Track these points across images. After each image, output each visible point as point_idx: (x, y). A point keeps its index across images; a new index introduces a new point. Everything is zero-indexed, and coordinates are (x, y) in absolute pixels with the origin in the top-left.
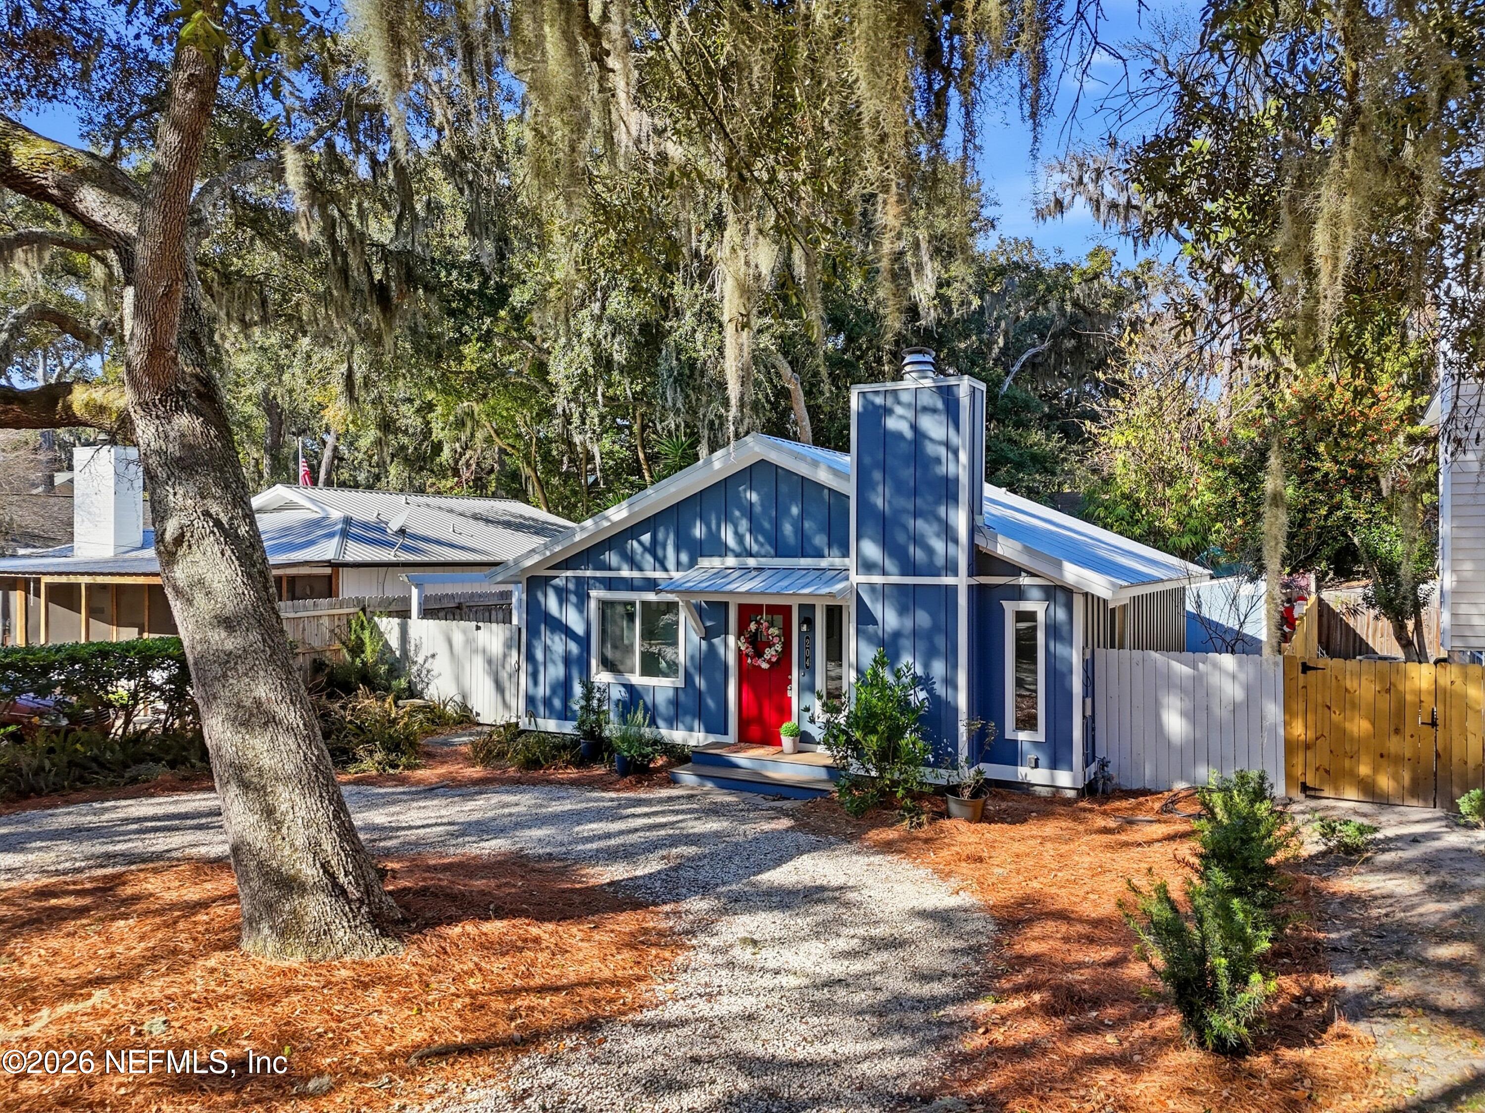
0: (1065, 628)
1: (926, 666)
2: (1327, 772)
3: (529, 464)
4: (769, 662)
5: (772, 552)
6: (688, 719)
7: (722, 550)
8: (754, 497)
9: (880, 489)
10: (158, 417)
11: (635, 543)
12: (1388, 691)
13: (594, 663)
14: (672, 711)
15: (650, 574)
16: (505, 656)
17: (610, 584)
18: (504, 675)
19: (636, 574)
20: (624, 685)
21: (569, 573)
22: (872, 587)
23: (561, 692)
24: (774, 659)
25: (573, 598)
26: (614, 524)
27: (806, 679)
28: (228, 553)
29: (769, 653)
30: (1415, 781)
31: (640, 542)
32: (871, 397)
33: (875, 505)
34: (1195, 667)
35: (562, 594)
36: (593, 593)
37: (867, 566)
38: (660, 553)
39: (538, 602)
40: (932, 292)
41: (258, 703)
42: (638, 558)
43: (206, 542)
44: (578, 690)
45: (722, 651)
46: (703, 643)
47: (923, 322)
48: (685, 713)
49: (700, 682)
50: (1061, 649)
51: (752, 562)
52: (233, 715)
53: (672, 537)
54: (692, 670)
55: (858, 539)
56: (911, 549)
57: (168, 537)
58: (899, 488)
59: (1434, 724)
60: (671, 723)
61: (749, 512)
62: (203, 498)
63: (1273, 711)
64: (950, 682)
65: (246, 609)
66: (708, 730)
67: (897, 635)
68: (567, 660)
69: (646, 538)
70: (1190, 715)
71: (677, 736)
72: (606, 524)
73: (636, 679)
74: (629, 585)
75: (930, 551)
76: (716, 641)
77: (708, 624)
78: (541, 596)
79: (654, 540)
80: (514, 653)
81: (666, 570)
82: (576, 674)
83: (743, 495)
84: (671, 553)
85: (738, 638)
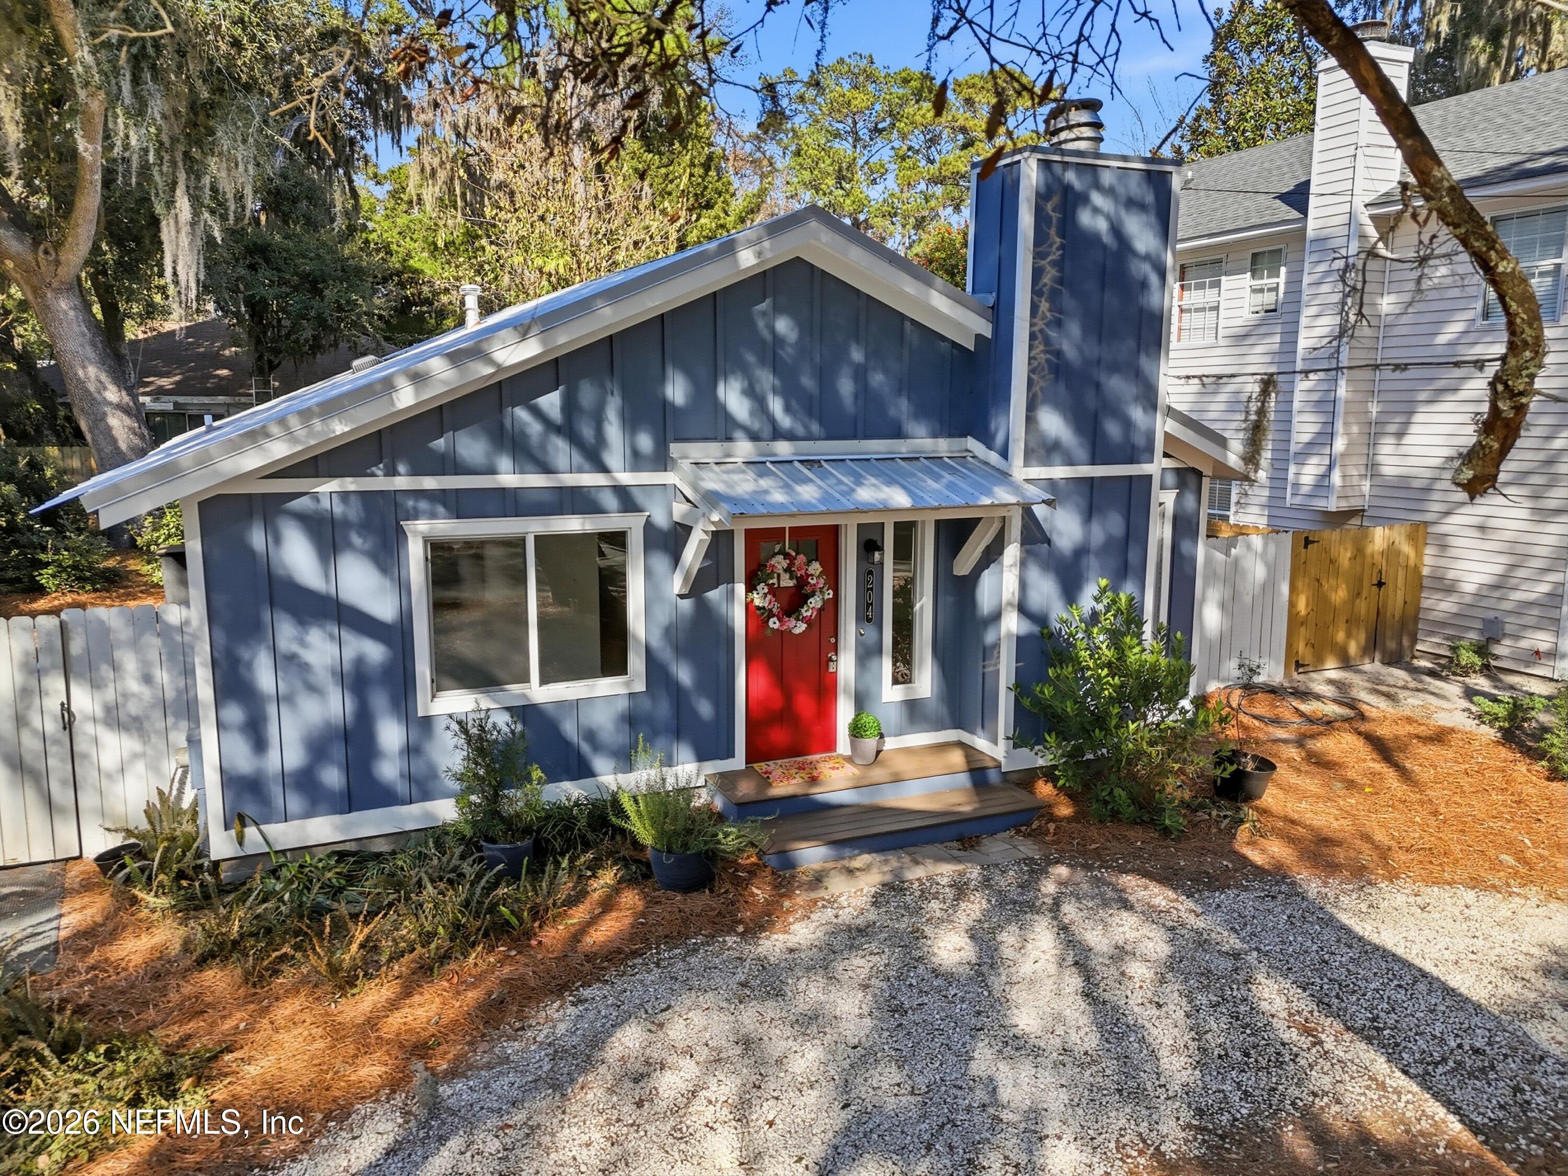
4: (807, 621)
5: (816, 428)
6: (661, 745)
7: (727, 429)
8: (783, 325)
11: (521, 413)
12: (1358, 556)
13: (423, 675)
14: (624, 737)
15: (568, 479)
17: (457, 503)
19: (535, 479)
20: (508, 709)
21: (351, 484)
23: (340, 751)
24: (815, 614)
25: (358, 540)
26: (500, 368)
27: (871, 635)
30: (1365, 639)
31: (537, 413)
34: (1228, 553)
36: (415, 527)
37: (1044, 451)
38: (587, 432)
39: (249, 556)
42: (535, 443)
45: (721, 610)
49: (684, 675)
51: (783, 449)
53: (615, 400)
56: (1103, 422)
58: (1091, 325)
59: (1380, 584)
60: (625, 758)
61: (774, 354)
63: (1284, 588)
67: (1079, 553)
68: (353, 679)
69: (551, 402)
73: (535, 693)
74: (510, 503)
75: (1130, 425)
76: (714, 595)
78: (257, 538)
79: (570, 405)
80: (55, 684)
81: (603, 469)
82: (379, 700)
83: (761, 324)
84: (613, 431)
85: (750, 588)
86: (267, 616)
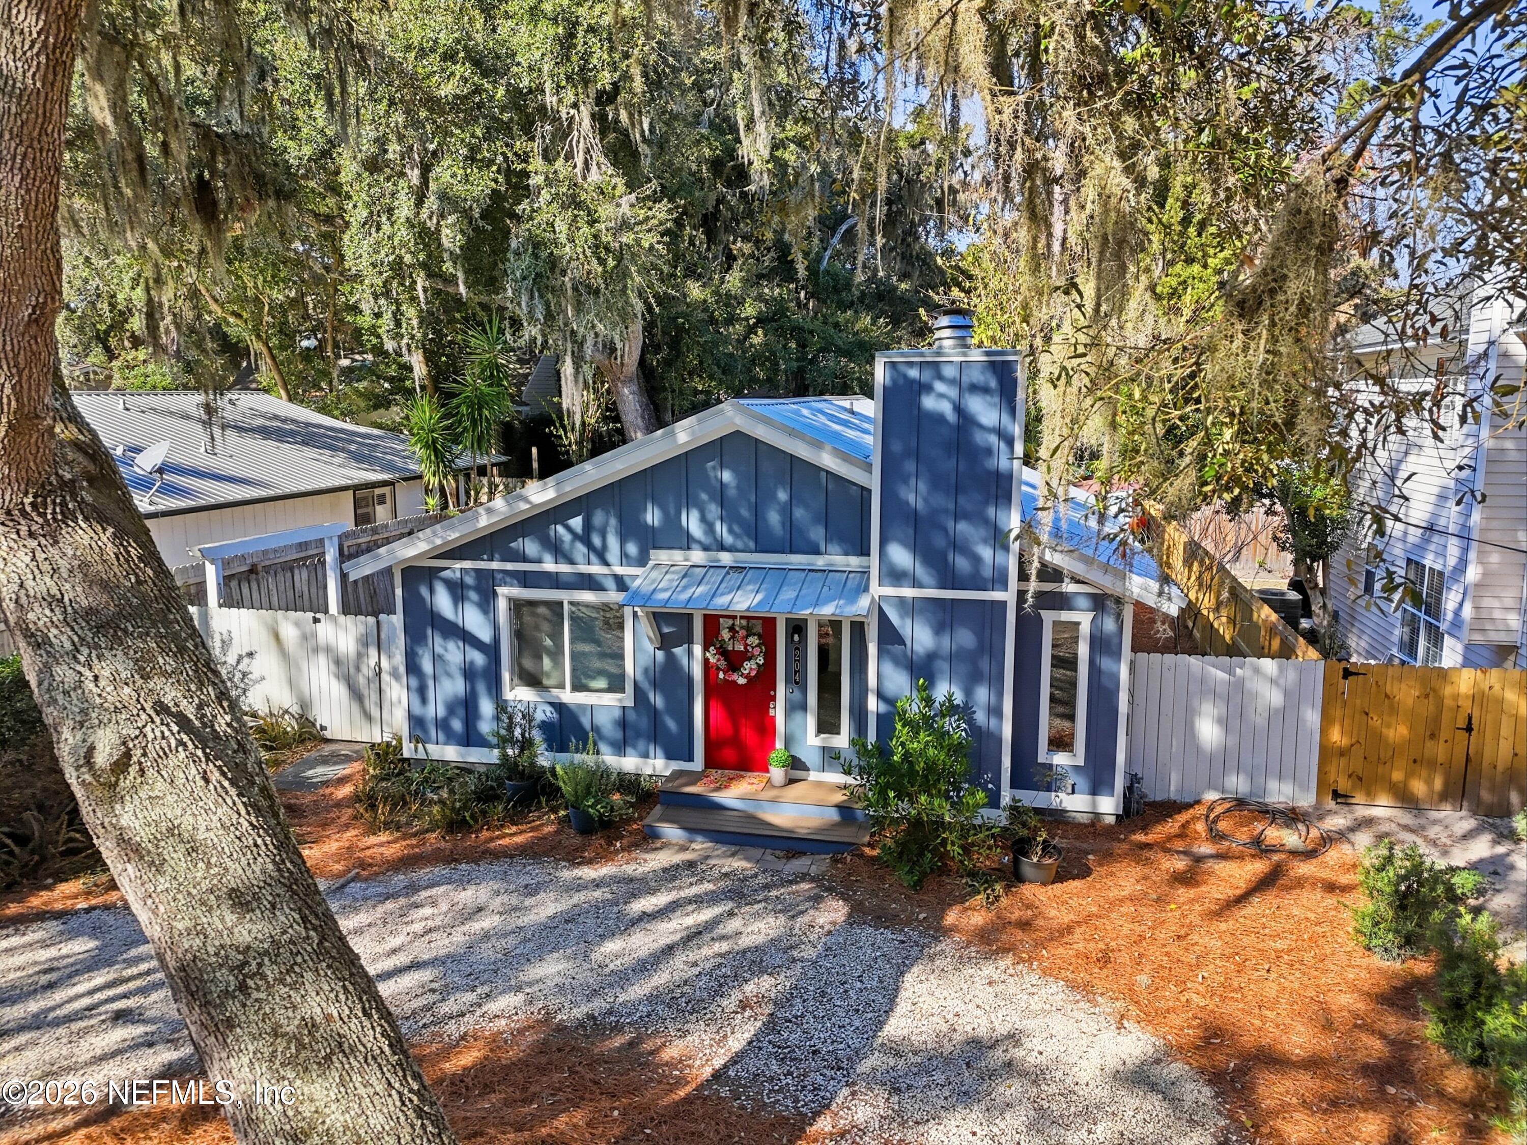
0: (1115, 641)
1: (968, 692)
2: (1360, 779)
3: (258, 337)
4: (747, 676)
5: (752, 545)
6: (641, 744)
7: (686, 542)
8: (727, 476)
9: (913, 481)
10: (31, 534)
11: (560, 529)
12: (1427, 696)
13: (506, 676)
14: (619, 735)
15: (584, 569)
16: (359, 656)
17: (525, 579)
18: (362, 681)
19: (564, 568)
20: (551, 704)
21: (468, 564)
22: (901, 600)
23: (461, 712)
24: (753, 673)
25: (473, 595)
26: (535, 506)
27: (797, 695)
28: (215, 776)
29: (749, 667)
30: (1446, 784)
31: (569, 529)
32: (902, 368)
33: (907, 503)
34: (1231, 673)
35: (458, 591)
36: (502, 591)
37: (895, 576)
38: (597, 541)
39: (423, 599)
40: (766, 154)
41: (311, 1026)
42: (566, 546)
43: (172, 761)
44: (486, 707)
45: (685, 661)
46: (660, 655)
47: (752, 188)
48: (638, 735)
49: (658, 700)
50: (1106, 663)
51: (726, 558)
52: (267, 1051)
53: (613, 522)
54: (645, 685)
55: (883, 542)
56: (950, 557)
57: (102, 759)
58: (937, 483)
59: (1469, 729)
60: (620, 748)
61: (720, 495)
62: (146, 677)
63: (1312, 717)
64: (996, 711)
65: (263, 871)
66: (670, 756)
67: (932, 657)
68: (469, 673)
69: (576, 522)
70: (1224, 723)
71: (629, 763)
72: (524, 506)
73: (568, 696)
74: (554, 581)
75: (977, 560)
76: (679, 651)
77: (666, 630)
78: (424, 591)
79: (588, 526)
80: (373, 652)
81: (607, 564)
82: (481, 688)
83: (712, 474)
84: (613, 542)
85: (706, 649)
86: (429, 632)
